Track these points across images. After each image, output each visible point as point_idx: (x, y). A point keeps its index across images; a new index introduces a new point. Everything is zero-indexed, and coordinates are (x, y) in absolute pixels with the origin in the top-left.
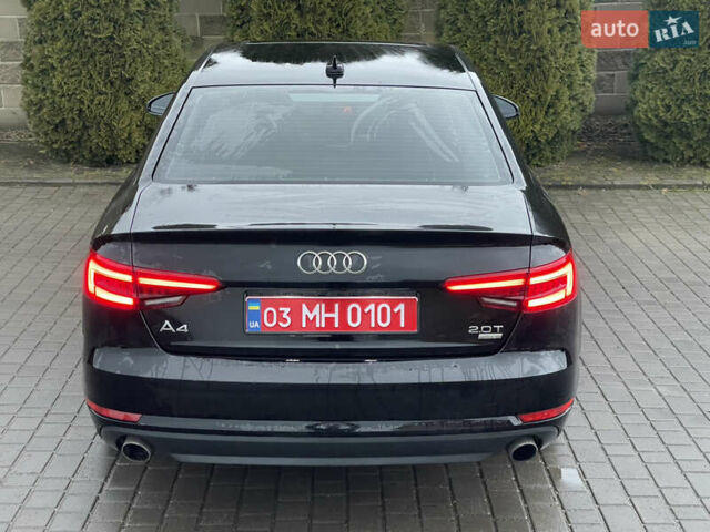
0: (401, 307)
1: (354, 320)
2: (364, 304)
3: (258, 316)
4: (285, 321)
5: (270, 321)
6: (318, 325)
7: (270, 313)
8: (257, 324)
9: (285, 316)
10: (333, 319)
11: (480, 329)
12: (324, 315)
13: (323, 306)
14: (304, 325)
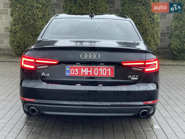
0: (109, 69)
1: (96, 73)
2: (99, 69)
3: (69, 71)
4: (77, 73)
5: (72, 73)
6: (86, 74)
7: (72, 70)
8: (69, 74)
9: (77, 71)
10: (90, 72)
11: (131, 77)
12: (88, 71)
13: (87, 69)
14: (82, 74)
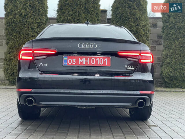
0: (106, 59)
1: (93, 63)
2: (96, 58)
3: (67, 61)
5: (70, 62)
6: (83, 64)
7: (70, 60)
9: (74, 61)
11: (128, 67)
12: (85, 61)
14: (79, 64)
